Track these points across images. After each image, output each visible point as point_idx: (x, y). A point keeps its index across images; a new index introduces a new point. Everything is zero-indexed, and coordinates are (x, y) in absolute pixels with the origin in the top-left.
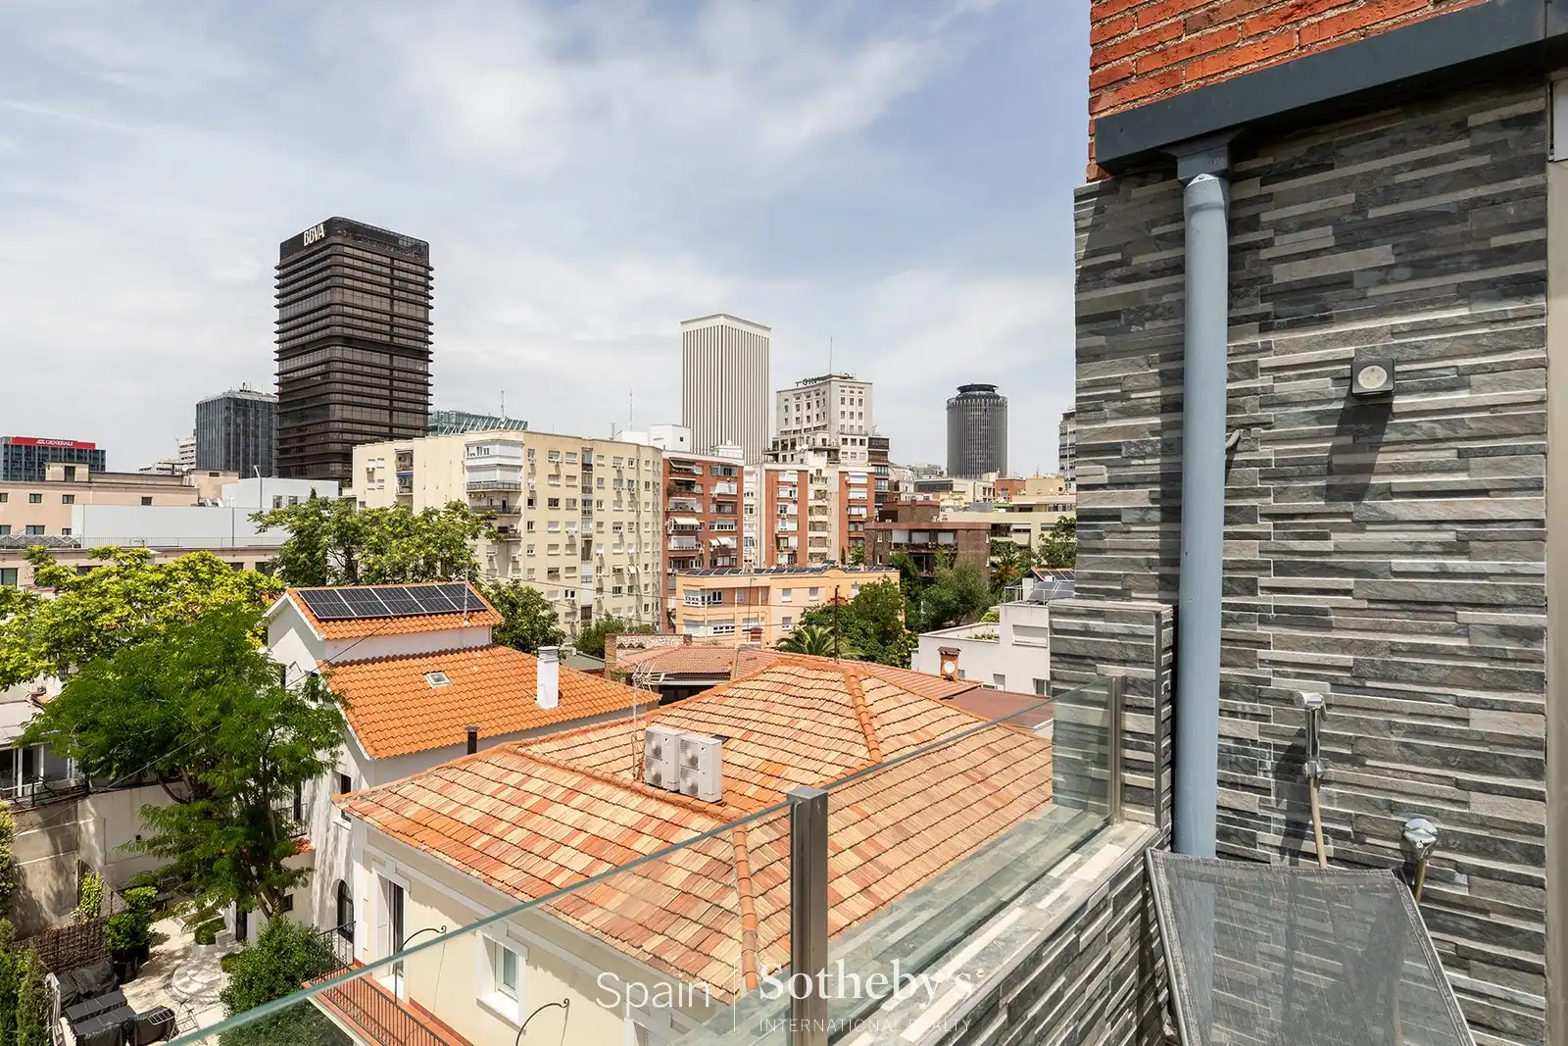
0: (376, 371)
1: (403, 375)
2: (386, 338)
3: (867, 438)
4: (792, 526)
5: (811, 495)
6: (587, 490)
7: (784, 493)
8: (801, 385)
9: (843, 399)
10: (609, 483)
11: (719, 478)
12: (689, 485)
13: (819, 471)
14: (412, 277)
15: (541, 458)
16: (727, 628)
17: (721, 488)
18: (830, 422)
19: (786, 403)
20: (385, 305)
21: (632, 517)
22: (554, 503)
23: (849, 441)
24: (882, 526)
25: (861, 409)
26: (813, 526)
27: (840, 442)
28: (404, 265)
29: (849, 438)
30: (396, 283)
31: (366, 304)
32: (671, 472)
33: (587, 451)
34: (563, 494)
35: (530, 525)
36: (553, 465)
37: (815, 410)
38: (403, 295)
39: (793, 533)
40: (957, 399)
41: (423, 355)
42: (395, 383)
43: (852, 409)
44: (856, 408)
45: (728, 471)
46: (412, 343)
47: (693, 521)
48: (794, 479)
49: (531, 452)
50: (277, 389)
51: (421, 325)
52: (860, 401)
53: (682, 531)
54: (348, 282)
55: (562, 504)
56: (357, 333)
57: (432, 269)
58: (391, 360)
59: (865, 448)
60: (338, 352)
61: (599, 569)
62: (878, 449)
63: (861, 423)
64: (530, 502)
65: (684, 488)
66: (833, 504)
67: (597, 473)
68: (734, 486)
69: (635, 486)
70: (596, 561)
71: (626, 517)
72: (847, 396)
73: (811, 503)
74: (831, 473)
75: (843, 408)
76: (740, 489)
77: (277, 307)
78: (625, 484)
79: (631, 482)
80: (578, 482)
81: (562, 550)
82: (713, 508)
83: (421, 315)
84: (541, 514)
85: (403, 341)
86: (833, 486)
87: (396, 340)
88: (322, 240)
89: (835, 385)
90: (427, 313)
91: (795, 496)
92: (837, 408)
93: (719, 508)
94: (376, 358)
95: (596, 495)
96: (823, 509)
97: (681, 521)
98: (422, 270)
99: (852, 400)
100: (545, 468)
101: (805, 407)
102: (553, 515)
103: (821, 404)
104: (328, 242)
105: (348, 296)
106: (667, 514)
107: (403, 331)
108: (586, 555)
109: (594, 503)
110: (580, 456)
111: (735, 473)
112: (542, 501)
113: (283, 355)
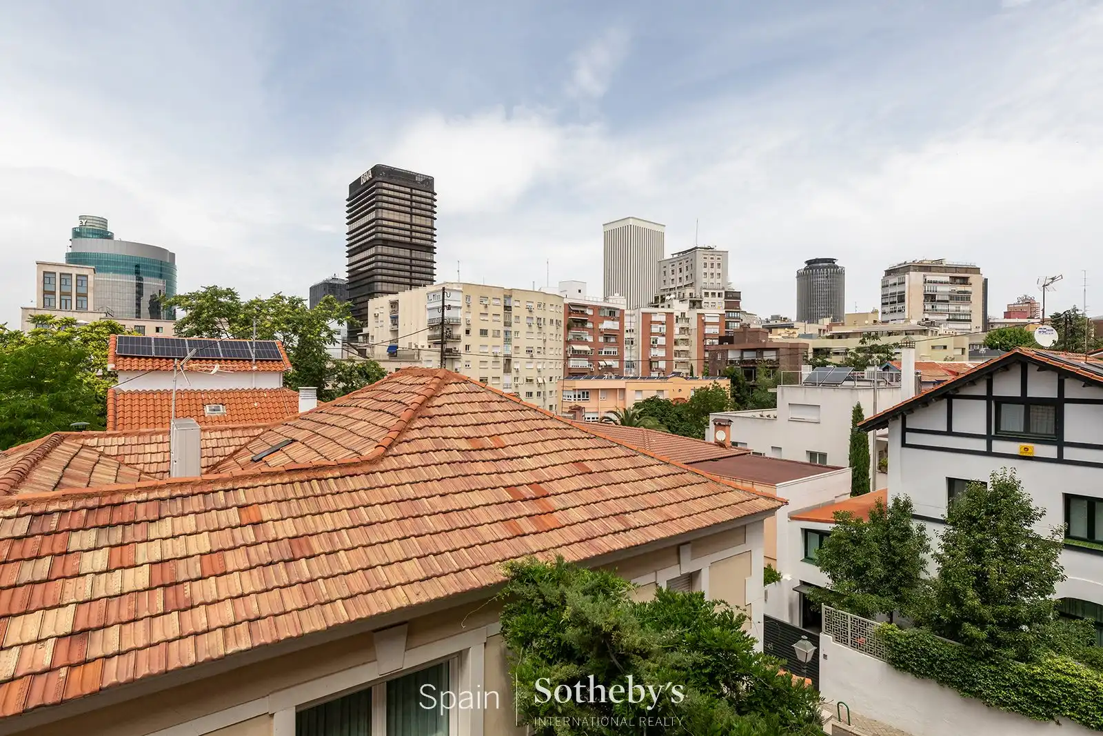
0: (402, 260)
1: (418, 262)
2: (408, 240)
3: (723, 292)
4: (662, 353)
5: (677, 331)
6: (508, 324)
7: (655, 329)
8: (675, 256)
9: (706, 264)
10: (523, 320)
11: (605, 318)
12: (584, 322)
13: (683, 314)
14: (423, 200)
15: (475, 301)
16: (593, 418)
17: (608, 325)
18: (696, 281)
19: (664, 269)
20: (407, 218)
21: (541, 344)
22: (484, 333)
23: (710, 294)
24: (721, 347)
25: (719, 271)
26: (678, 353)
27: (703, 295)
28: (418, 192)
29: (710, 292)
30: (414, 204)
31: (397, 218)
32: (570, 313)
33: (508, 297)
34: (490, 326)
35: (467, 347)
36: (482, 306)
37: (685, 273)
38: (418, 211)
39: (662, 359)
40: (805, 269)
41: (430, 249)
42: (413, 268)
43: (712, 271)
44: (716, 270)
45: (612, 313)
46: (423, 242)
47: (587, 348)
48: (663, 319)
49: (468, 297)
50: (347, 275)
51: (429, 230)
52: (719, 264)
53: (578, 354)
54: (385, 205)
55: (490, 333)
56: (391, 237)
57: (436, 194)
58: (411, 253)
59: (722, 299)
60: (380, 249)
61: (517, 378)
62: (732, 299)
63: (719, 281)
64: (468, 332)
65: (580, 325)
66: (694, 338)
67: (515, 312)
68: (617, 323)
69: (542, 322)
70: (514, 373)
71: (536, 343)
72: (709, 261)
73: (676, 337)
74: (693, 314)
75: (705, 270)
76: (622, 326)
77: (347, 224)
78: (535, 320)
79: (539, 319)
80: (501, 318)
81: (490, 365)
82: (601, 339)
83: (429, 224)
84: (474, 340)
85: (418, 241)
86: (694, 324)
87: (414, 240)
88: (371, 179)
89: (699, 254)
90: (432, 222)
91: (664, 331)
92: (700, 270)
93: (606, 338)
94: (402, 252)
95: (514, 328)
96: (686, 341)
97: (576, 347)
98: (429, 195)
99: (712, 264)
100: (477, 308)
101: (678, 270)
102: (484, 340)
103: (689, 268)
104: (374, 180)
105: (385, 214)
106: (568, 342)
107: (418, 235)
108: (507, 370)
109: (513, 333)
110: (502, 299)
111: (617, 314)
112: (475, 331)
113: (351, 253)
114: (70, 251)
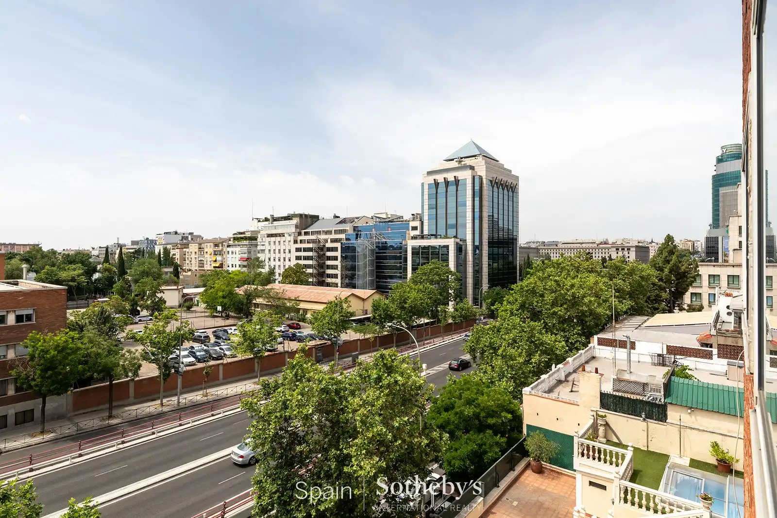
114: (715, 173)
